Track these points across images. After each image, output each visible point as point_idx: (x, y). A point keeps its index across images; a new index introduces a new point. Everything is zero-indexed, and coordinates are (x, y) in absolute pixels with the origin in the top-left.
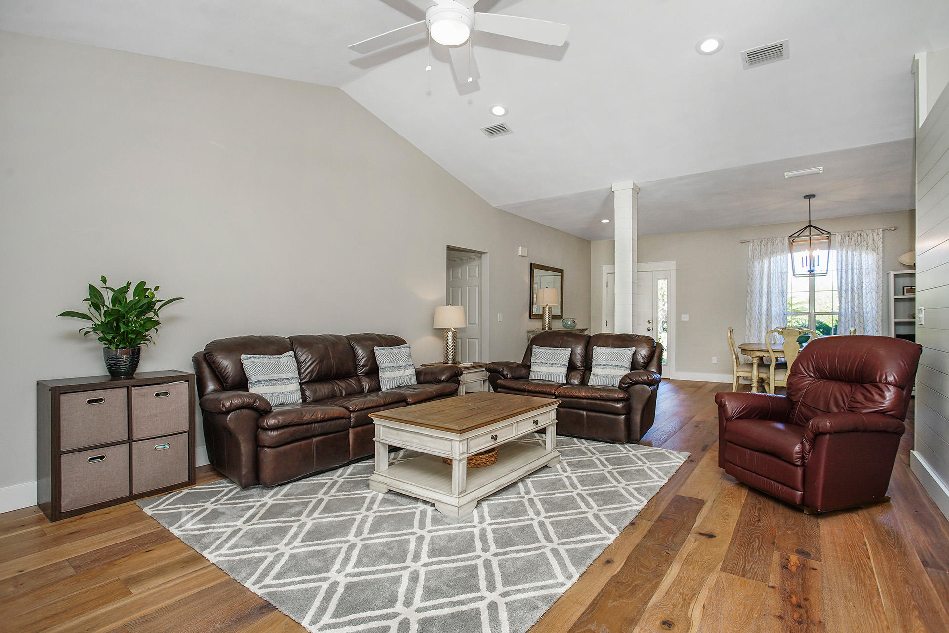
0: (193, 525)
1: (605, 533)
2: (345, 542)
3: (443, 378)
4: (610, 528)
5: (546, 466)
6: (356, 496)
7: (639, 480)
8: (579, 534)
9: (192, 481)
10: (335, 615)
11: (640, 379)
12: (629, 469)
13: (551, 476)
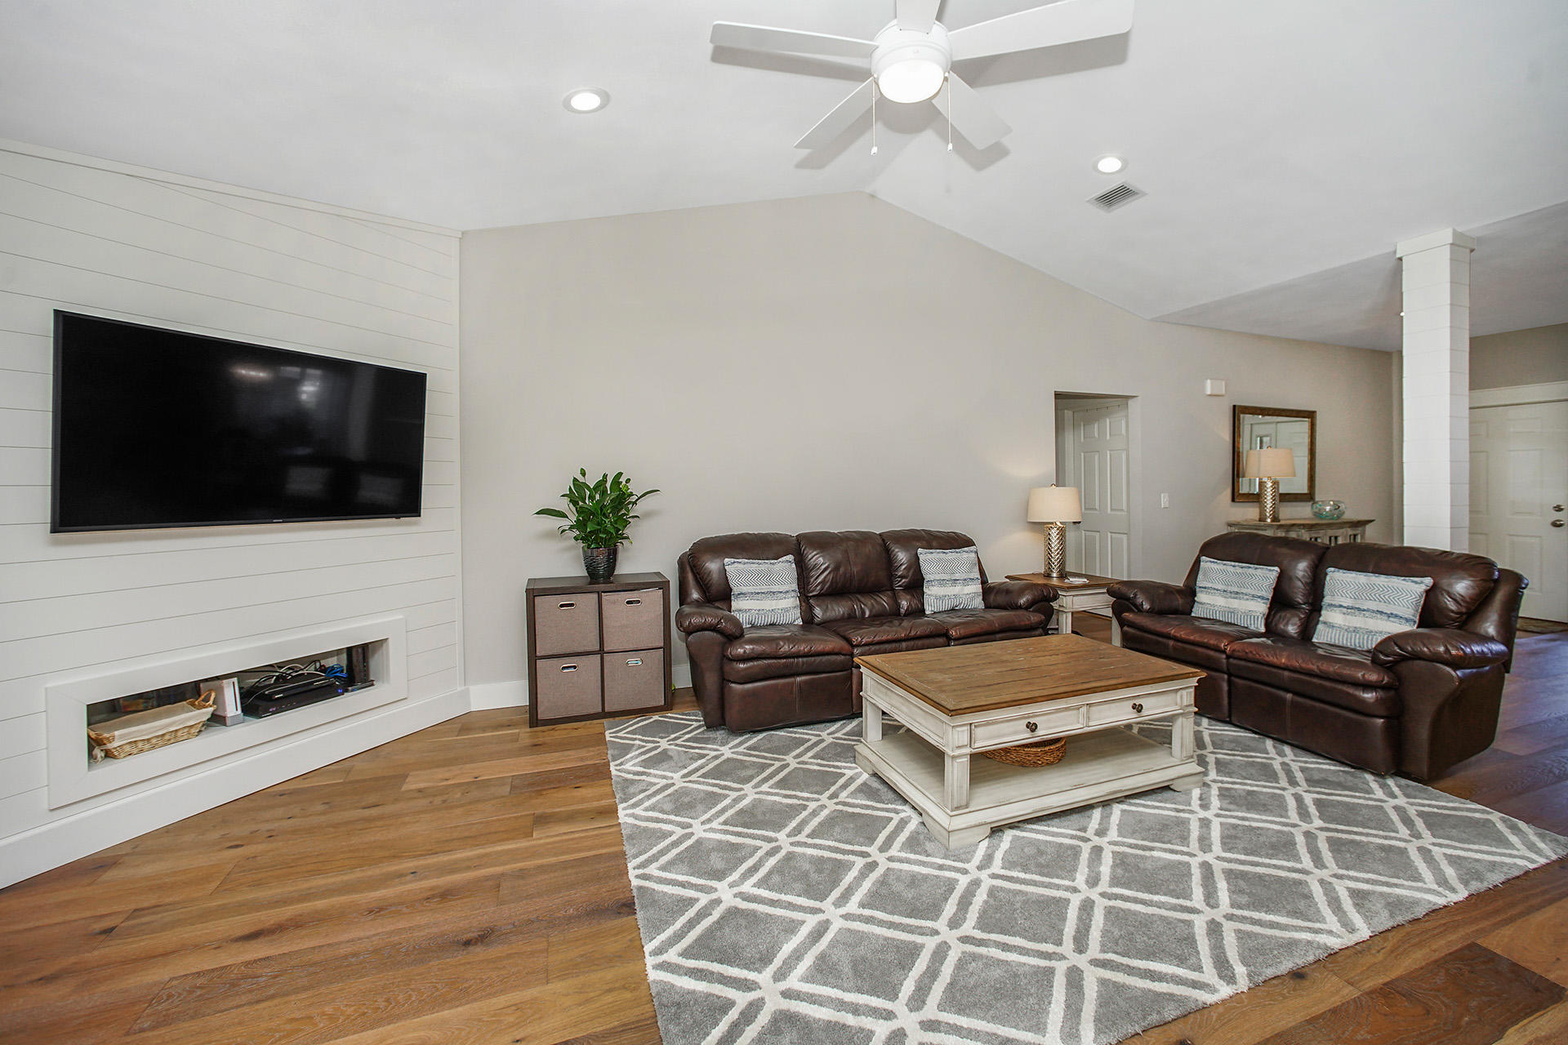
0: (632, 765)
1: (1209, 975)
2: (769, 840)
3: (1022, 601)
4: (1230, 967)
5: (1167, 788)
6: (832, 769)
7: (1374, 872)
8: (1149, 956)
9: (668, 706)
10: (685, 954)
11: (1425, 649)
12: (1364, 839)
13: (1168, 809)
